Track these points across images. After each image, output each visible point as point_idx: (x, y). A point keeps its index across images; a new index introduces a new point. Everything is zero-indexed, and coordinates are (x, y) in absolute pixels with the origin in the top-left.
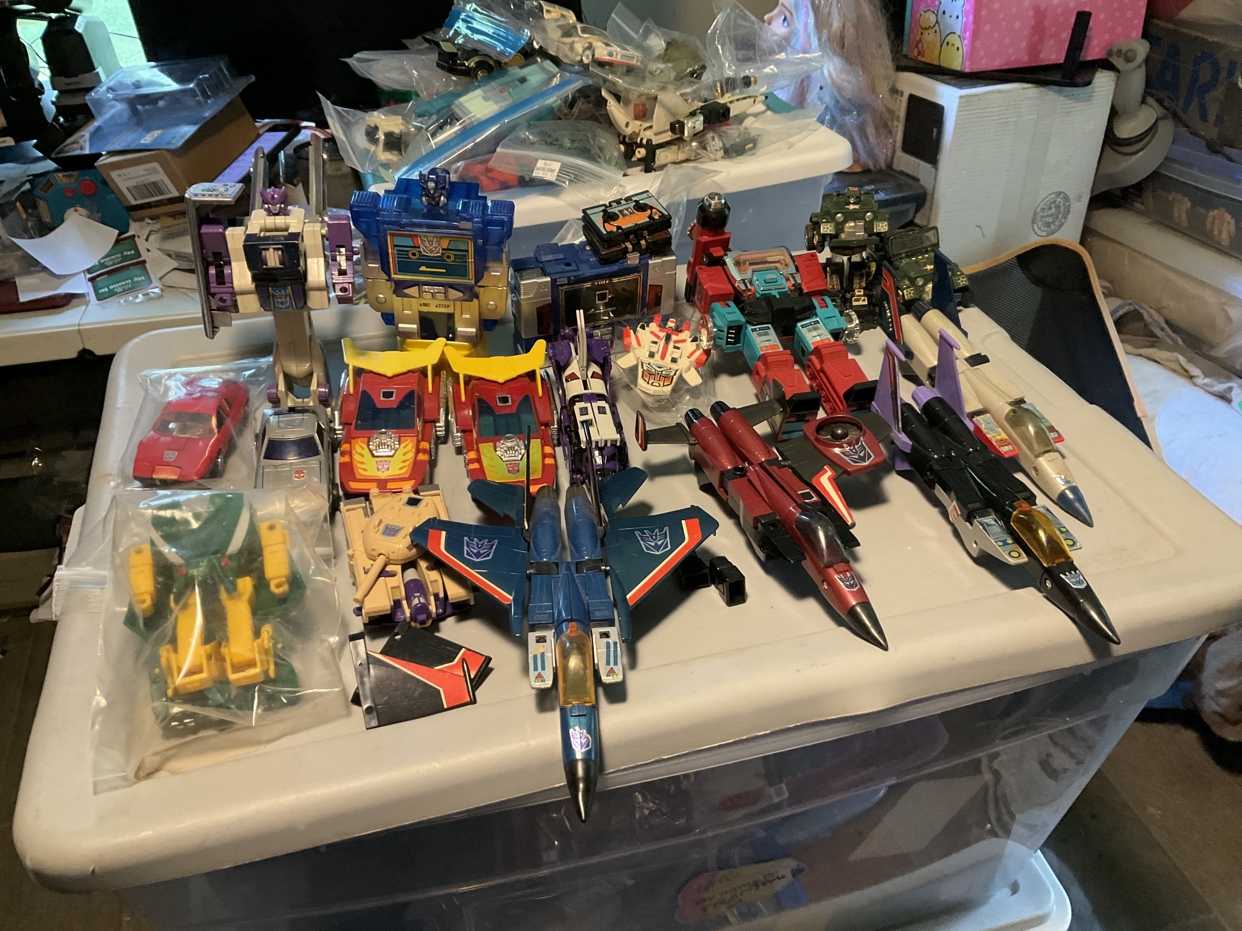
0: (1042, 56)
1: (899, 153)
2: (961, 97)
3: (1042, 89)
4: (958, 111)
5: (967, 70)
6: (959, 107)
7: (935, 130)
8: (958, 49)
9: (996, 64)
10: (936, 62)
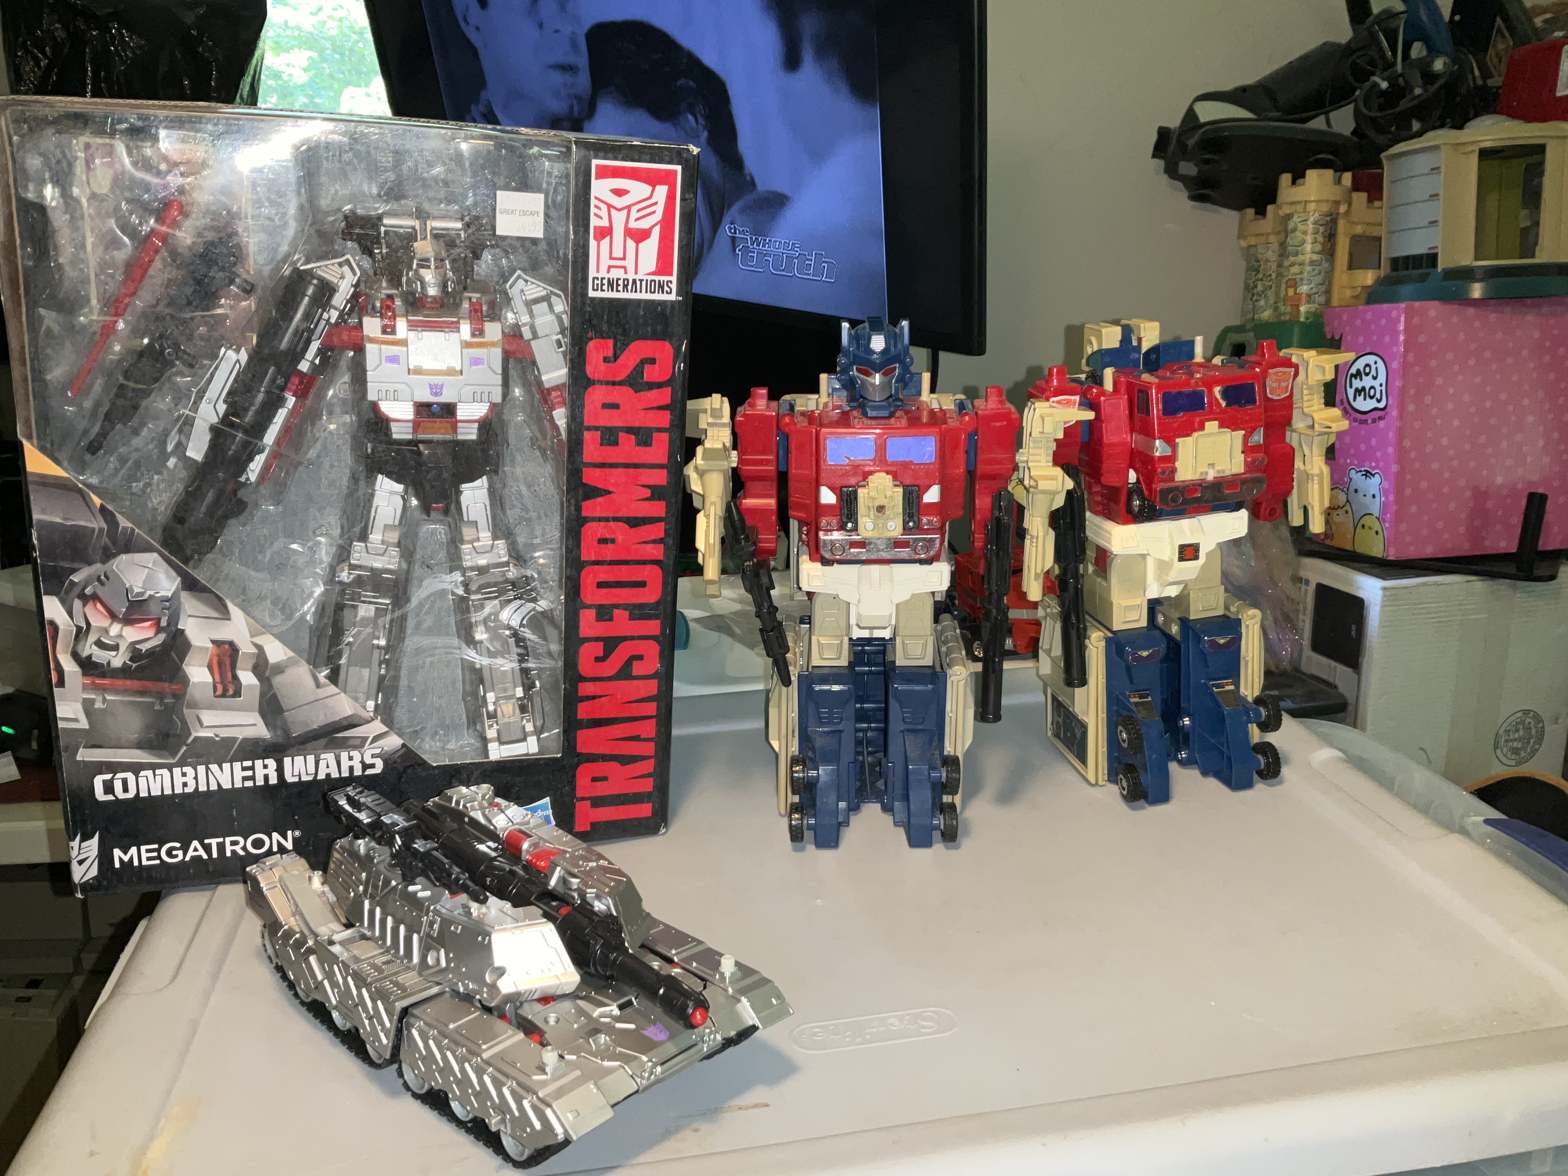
0: (1487, 543)
1: (1308, 652)
2: (1385, 589)
3: (1491, 583)
4: (1383, 606)
5: (1391, 558)
6: (1383, 601)
7: (1354, 628)
8: (1377, 533)
9: (1429, 551)
10: (1349, 547)
